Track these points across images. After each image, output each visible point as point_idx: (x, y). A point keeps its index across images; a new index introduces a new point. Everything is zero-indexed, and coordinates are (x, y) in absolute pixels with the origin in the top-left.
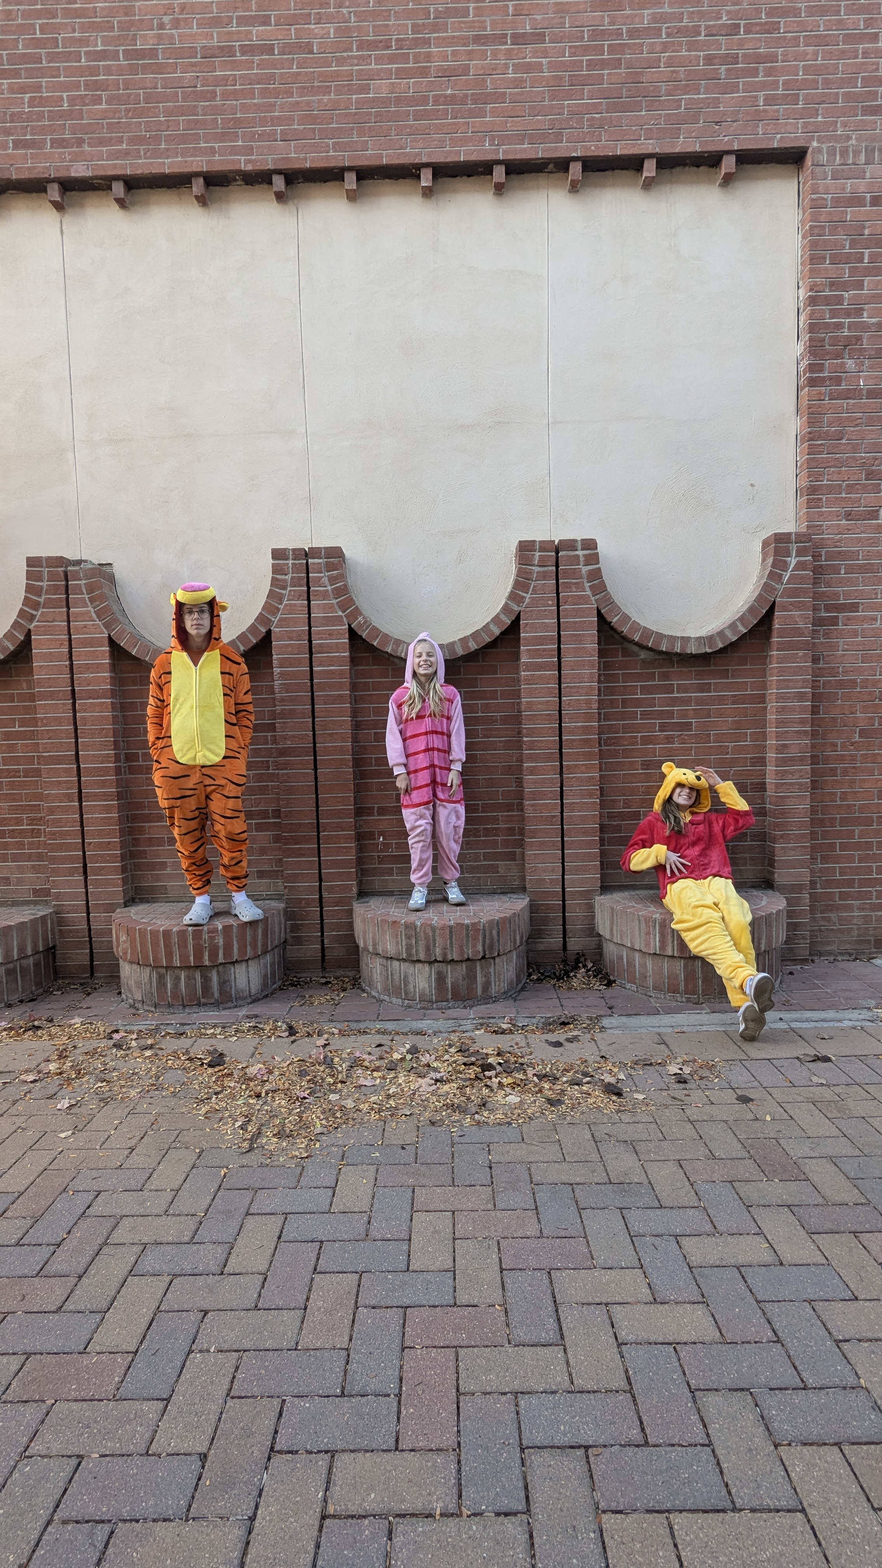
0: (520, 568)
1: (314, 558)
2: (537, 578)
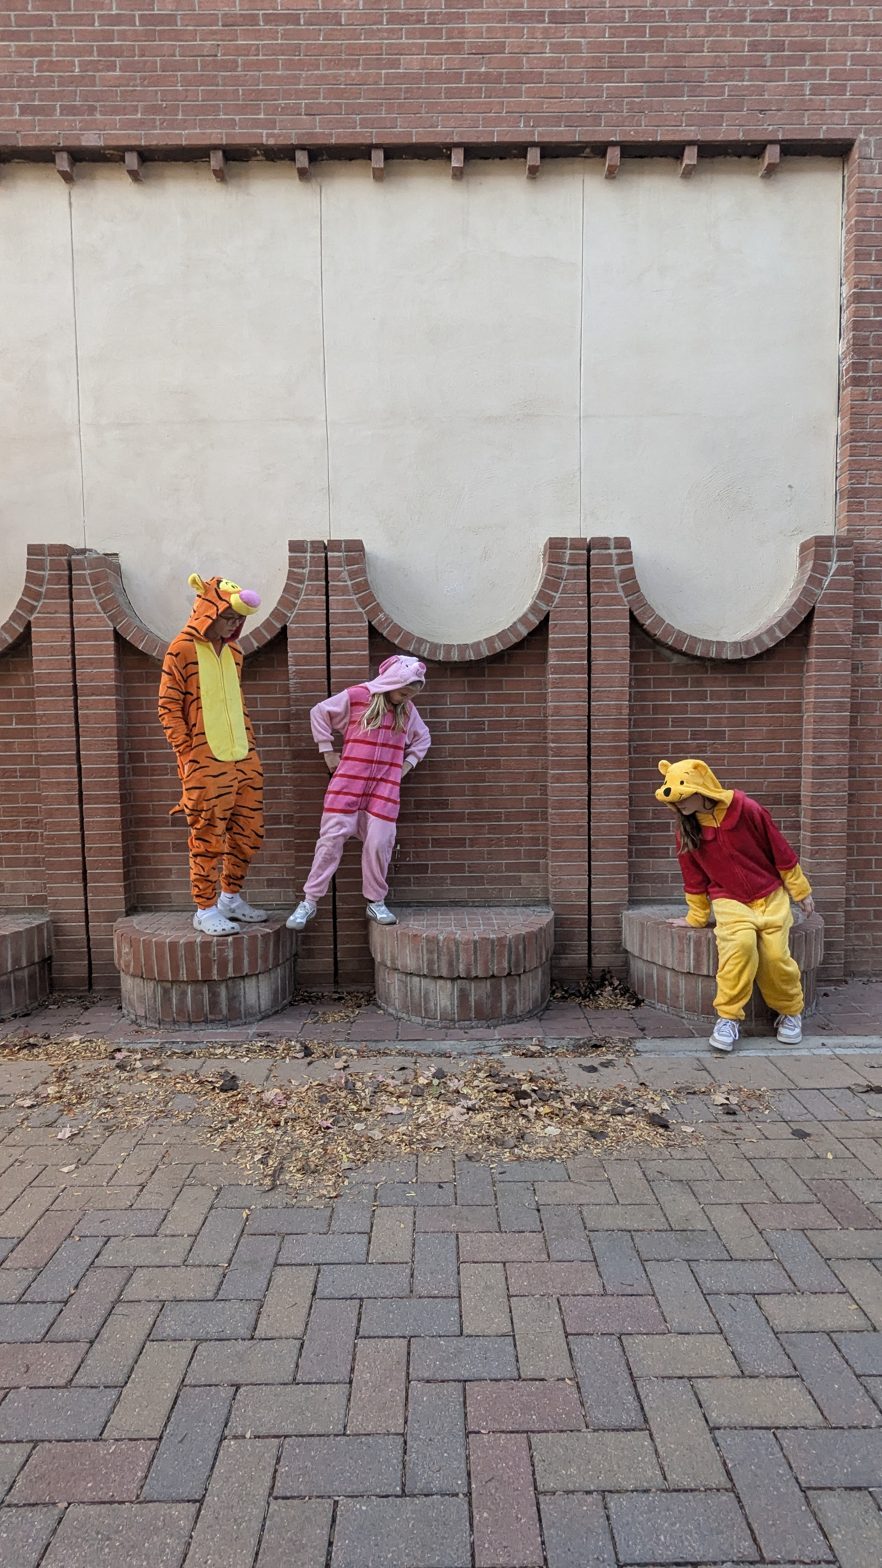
0: (549, 566)
1: (333, 551)
2: (568, 577)
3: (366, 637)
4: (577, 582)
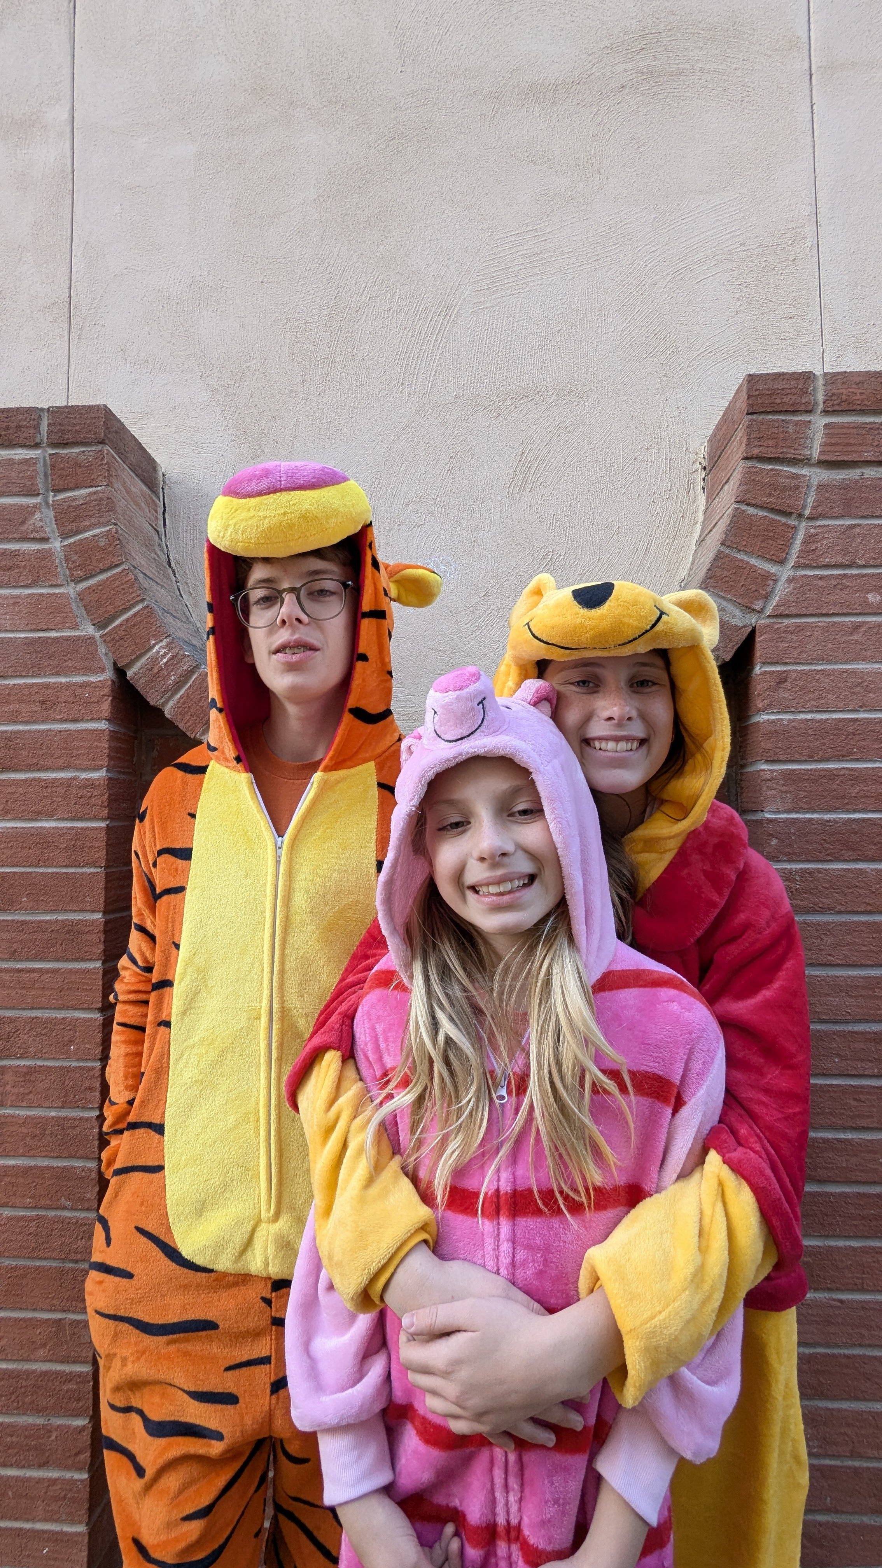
0: (748, 472)
2: (820, 509)
3: (103, 722)
4: (859, 525)
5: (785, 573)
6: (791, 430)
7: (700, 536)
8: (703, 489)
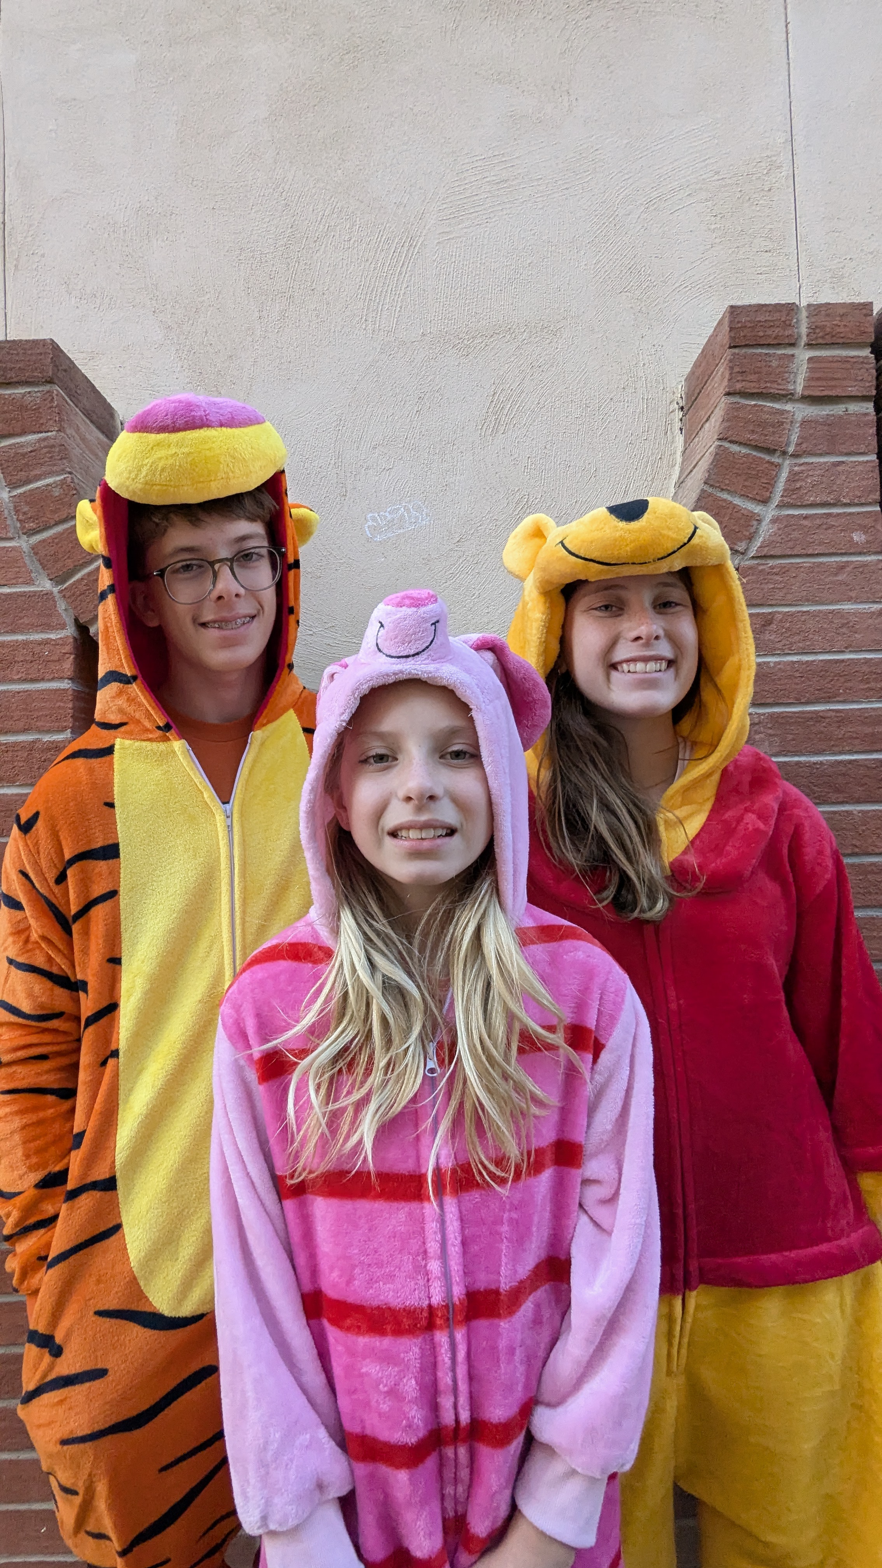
0: (731, 408)
2: (804, 446)
3: (66, 681)
4: (843, 462)
5: (769, 512)
6: (774, 363)
7: (679, 478)
8: (681, 429)
